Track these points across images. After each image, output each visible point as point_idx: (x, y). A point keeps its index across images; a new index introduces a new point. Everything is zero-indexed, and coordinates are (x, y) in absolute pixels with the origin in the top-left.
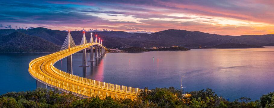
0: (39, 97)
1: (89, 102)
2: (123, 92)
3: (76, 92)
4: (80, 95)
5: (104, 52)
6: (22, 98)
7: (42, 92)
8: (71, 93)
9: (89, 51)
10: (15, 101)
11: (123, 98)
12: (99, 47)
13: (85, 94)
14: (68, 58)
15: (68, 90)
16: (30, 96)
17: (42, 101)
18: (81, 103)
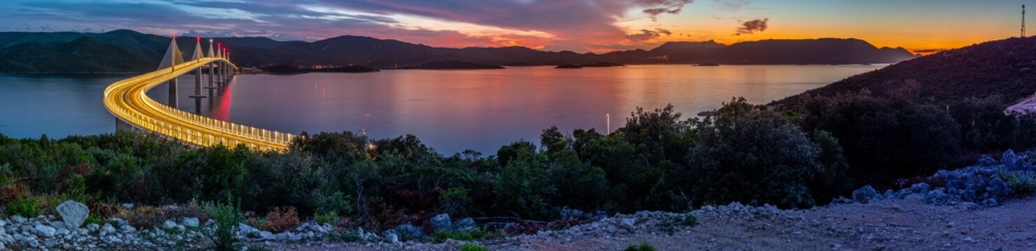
0: (121, 145)
1: (208, 154)
2: (264, 140)
3: (184, 139)
4: (191, 143)
5: (232, 72)
6: (92, 145)
7: (127, 137)
8: (176, 139)
9: (206, 70)
10: (81, 149)
11: (264, 149)
12: (223, 63)
13: (200, 143)
14: (172, 83)
15: (171, 134)
16: (105, 142)
17: (126, 152)
18: (194, 153)
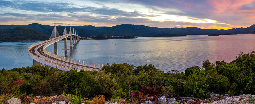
0: (35, 71)
1: (69, 74)
5: (79, 40)
6: (23, 71)
7: (37, 68)
8: (57, 68)
9: (68, 39)
10: (19, 74)
11: (92, 71)
12: (75, 36)
14: (55, 44)
16: (29, 70)
17: (37, 74)
18: (64, 74)
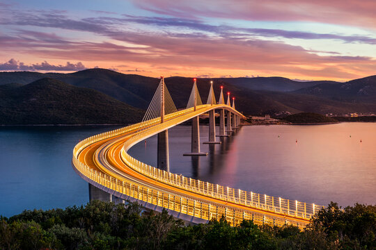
0: (95, 220)
1: (205, 232)
2: (281, 212)
3: (177, 210)
4: (186, 216)
5: (239, 122)
6: (56, 222)
7: (101, 210)
8: (165, 211)
9: (204, 121)
10: (40, 230)
11: (280, 224)
12: (227, 112)
13: (198, 216)
14: (161, 136)
15: (160, 205)
16: (74, 218)
17: (101, 230)
18: (187, 233)
